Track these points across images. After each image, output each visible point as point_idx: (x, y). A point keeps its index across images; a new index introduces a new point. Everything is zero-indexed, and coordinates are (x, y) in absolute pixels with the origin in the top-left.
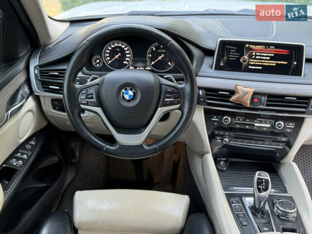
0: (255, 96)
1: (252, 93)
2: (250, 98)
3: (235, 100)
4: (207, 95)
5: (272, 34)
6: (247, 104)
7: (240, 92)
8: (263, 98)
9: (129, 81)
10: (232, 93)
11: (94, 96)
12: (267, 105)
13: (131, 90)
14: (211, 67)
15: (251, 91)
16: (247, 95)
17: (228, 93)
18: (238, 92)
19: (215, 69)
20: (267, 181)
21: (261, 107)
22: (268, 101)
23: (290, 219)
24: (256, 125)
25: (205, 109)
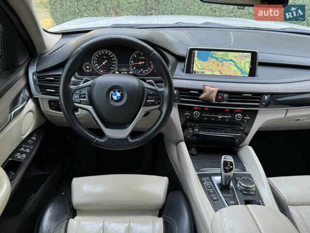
0: (219, 94)
1: (217, 92)
2: (215, 96)
3: (203, 98)
4: (180, 94)
5: (231, 43)
6: (213, 100)
7: (207, 91)
8: (225, 95)
9: (117, 84)
10: (201, 91)
11: (86, 96)
12: (229, 101)
13: (119, 92)
14: (183, 71)
15: (216, 90)
16: (213, 94)
17: (197, 92)
18: (205, 91)
19: (186, 73)
20: (231, 163)
21: (225, 102)
22: (229, 98)
23: (250, 193)
24: (220, 117)
25: (178, 105)
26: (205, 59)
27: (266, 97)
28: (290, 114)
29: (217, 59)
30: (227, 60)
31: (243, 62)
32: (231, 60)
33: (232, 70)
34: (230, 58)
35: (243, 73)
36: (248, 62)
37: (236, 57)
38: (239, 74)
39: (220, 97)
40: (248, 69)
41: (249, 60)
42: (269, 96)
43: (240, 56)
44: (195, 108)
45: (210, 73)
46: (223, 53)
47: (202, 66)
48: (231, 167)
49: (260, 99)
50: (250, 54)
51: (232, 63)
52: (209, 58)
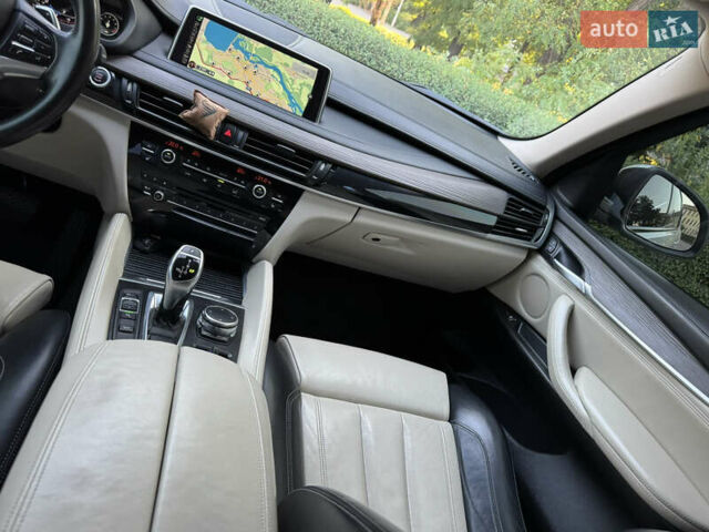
0: (228, 125)
1: (223, 117)
3: (187, 118)
6: (209, 132)
8: (241, 134)
10: (188, 104)
12: (245, 148)
14: (167, 54)
15: (222, 112)
16: (212, 116)
17: (180, 104)
19: (172, 58)
20: (195, 266)
21: (236, 148)
22: (248, 141)
23: (218, 337)
24: (222, 180)
25: (133, 123)
26: (221, 45)
27: (323, 166)
28: (361, 219)
29: (247, 54)
30: (266, 66)
31: (299, 81)
32: (275, 69)
33: (272, 92)
34: (273, 63)
35: (293, 105)
36: (308, 85)
37: (286, 65)
38: (285, 104)
39: (228, 133)
40: (304, 101)
41: (312, 82)
42: (330, 166)
43: (295, 68)
44: (171, 144)
45: (225, 80)
46: (261, 45)
47: (210, 57)
48: (192, 271)
49: (310, 166)
50: (316, 70)
51: (275, 74)
52: (231, 46)
